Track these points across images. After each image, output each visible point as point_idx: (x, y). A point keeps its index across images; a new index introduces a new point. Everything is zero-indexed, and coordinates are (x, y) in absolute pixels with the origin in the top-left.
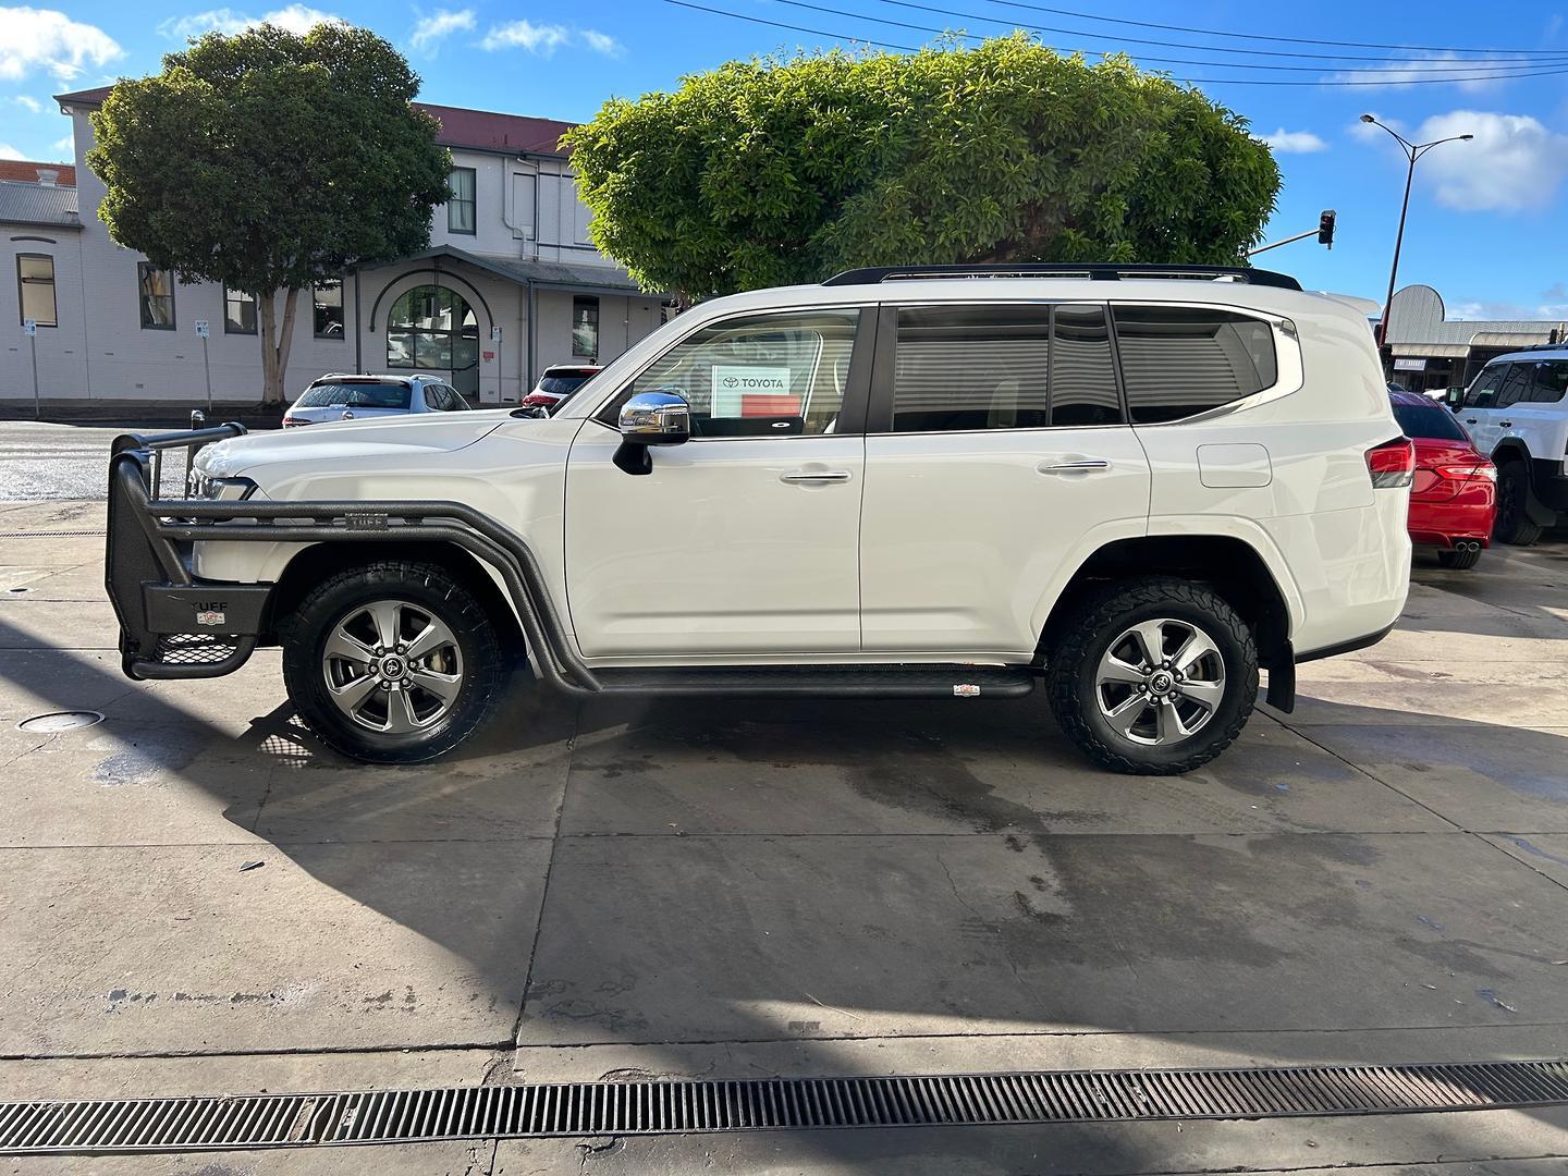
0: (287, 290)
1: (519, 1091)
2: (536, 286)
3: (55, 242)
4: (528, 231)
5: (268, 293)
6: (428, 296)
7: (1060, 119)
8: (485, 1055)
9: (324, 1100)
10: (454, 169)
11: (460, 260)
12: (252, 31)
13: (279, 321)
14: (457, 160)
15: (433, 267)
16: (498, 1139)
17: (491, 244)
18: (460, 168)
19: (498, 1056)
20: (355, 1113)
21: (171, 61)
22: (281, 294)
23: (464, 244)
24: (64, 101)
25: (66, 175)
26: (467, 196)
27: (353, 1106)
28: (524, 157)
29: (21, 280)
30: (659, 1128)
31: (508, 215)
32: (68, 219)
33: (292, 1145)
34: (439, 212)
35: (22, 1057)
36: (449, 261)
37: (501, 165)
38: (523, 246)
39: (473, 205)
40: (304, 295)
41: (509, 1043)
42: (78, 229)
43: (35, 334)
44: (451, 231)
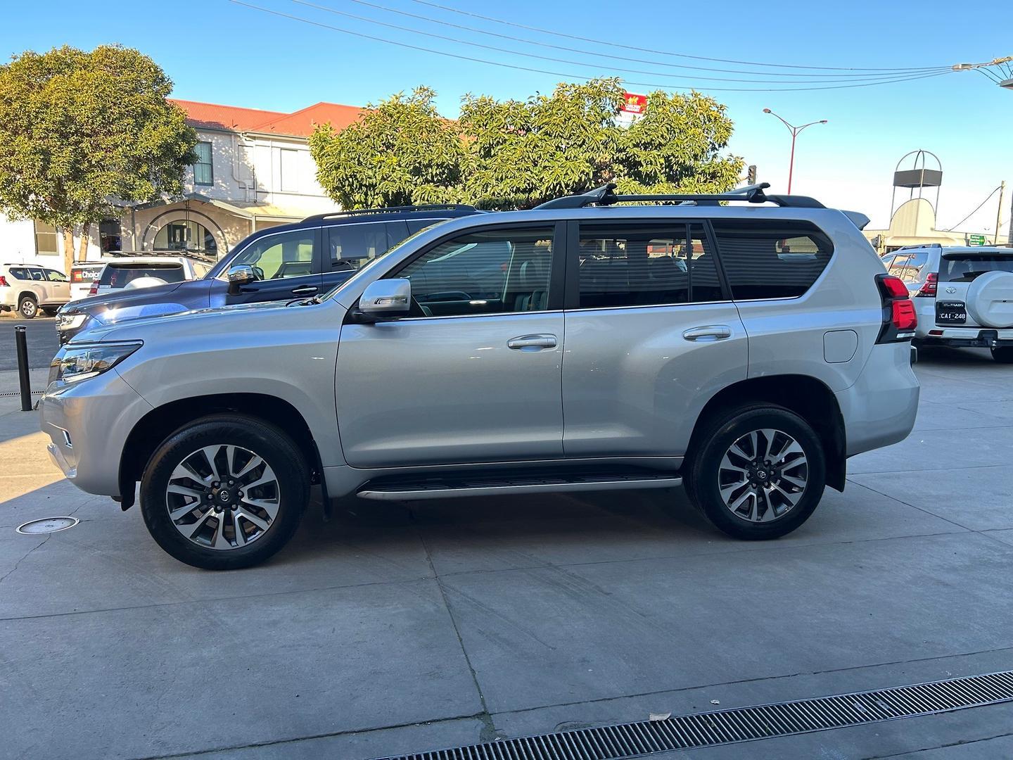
2: (258, 219)
4: (249, 183)
6: (181, 227)
8: (472, 722)
10: (199, 142)
11: (204, 203)
14: (200, 137)
15: (184, 207)
18: (202, 142)
19: (480, 722)
23: (205, 192)
26: (207, 160)
28: (245, 134)
31: (236, 173)
34: (189, 171)
36: (196, 204)
37: (229, 137)
38: (246, 193)
39: (211, 165)
40: (95, 227)
41: (484, 713)
44: (196, 184)
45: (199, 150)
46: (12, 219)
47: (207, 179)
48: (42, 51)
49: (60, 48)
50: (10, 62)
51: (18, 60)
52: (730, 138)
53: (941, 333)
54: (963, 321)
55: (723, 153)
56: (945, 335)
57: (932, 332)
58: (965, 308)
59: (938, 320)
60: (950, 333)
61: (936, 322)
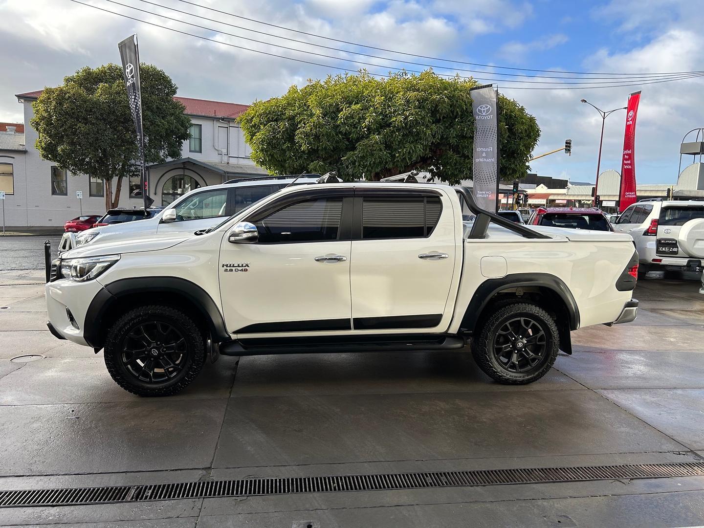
0: (117, 177)
1: (212, 483)
2: (228, 175)
3: (14, 158)
4: (224, 151)
5: (109, 179)
6: (181, 179)
7: (444, 109)
8: (200, 472)
9: (139, 487)
10: (192, 125)
11: (194, 164)
12: (104, 68)
13: (114, 190)
14: (193, 121)
15: (183, 167)
16: (204, 498)
17: (208, 157)
18: (195, 124)
19: (204, 472)
20: (150, 491)
21: (68, 80)
22: (115, 179)
23: (196, 157)
24: (20, 97)
25: (19, 128)
26: (197, 136)
27: (150, 489)
28: (223, 119)
30: (264, 493)
31: (216, 144)
32: (21, 148)
33: (127, 502)
34: (186, 144)
35: (23, 476)
36: (189, 165)
37: (212, 121)
38: (222, 157)
39: (201, 140)
40: (125, 180)
41: (210, 468)
42: (25, 152)
43: (4, 198)
44: (190, 151)
45: (193, 131)
46: (75, 174)
47: (198, 149)
53: (660, 261)
54: (676, 253)
56: (663, 263)
57: (654, 260)
58: (678, 244)
59: (658, 252)
60: (666, 261)
61: (657, 253)
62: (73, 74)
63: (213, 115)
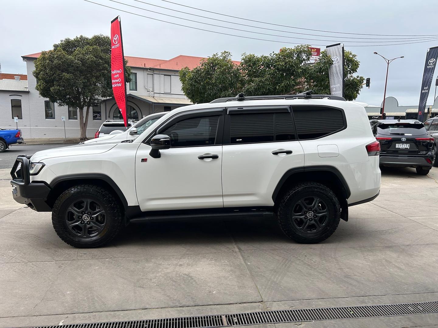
0: (87, 107)
2: (154, 104)
3: (21, 96)
4: (151, 89)
5: (81, 109)
8: (258, 304)
9: (226, 316)
10: (132, 73)
11: (133, 98)
12: (77, 38)
13: (85, 115)
14: (132, 71)
16: (274, 323)
17: (141, 93)
21: (56, 46)
22: (85, 108)
23: (133, 93)
24: (24, 58)
25: (23, 77)
26: (134, 80)
27: (234, 317)
28: (150, 69)
29: (12, 107)
31: (146, 85)
32: (25, 90)
33: (226, 326)
34: (127, 85)
36: (130, 98)
37: (143, 72)
38: (150, 93)
39: (136, 83)
40: (91, 108)
41: (262, 301)
42: (28, 92)
43: (17, 121)
44: (130, 90)
45: (132, 77)
46: (60, 105)
47: (134, 88)
48: (72, 38)
49: (79, 36)
50: (60, 42)
51: (63, 42)
52: (358, 68)
55: (355, 75)
62: (58, 42)
63: (144, 67)
